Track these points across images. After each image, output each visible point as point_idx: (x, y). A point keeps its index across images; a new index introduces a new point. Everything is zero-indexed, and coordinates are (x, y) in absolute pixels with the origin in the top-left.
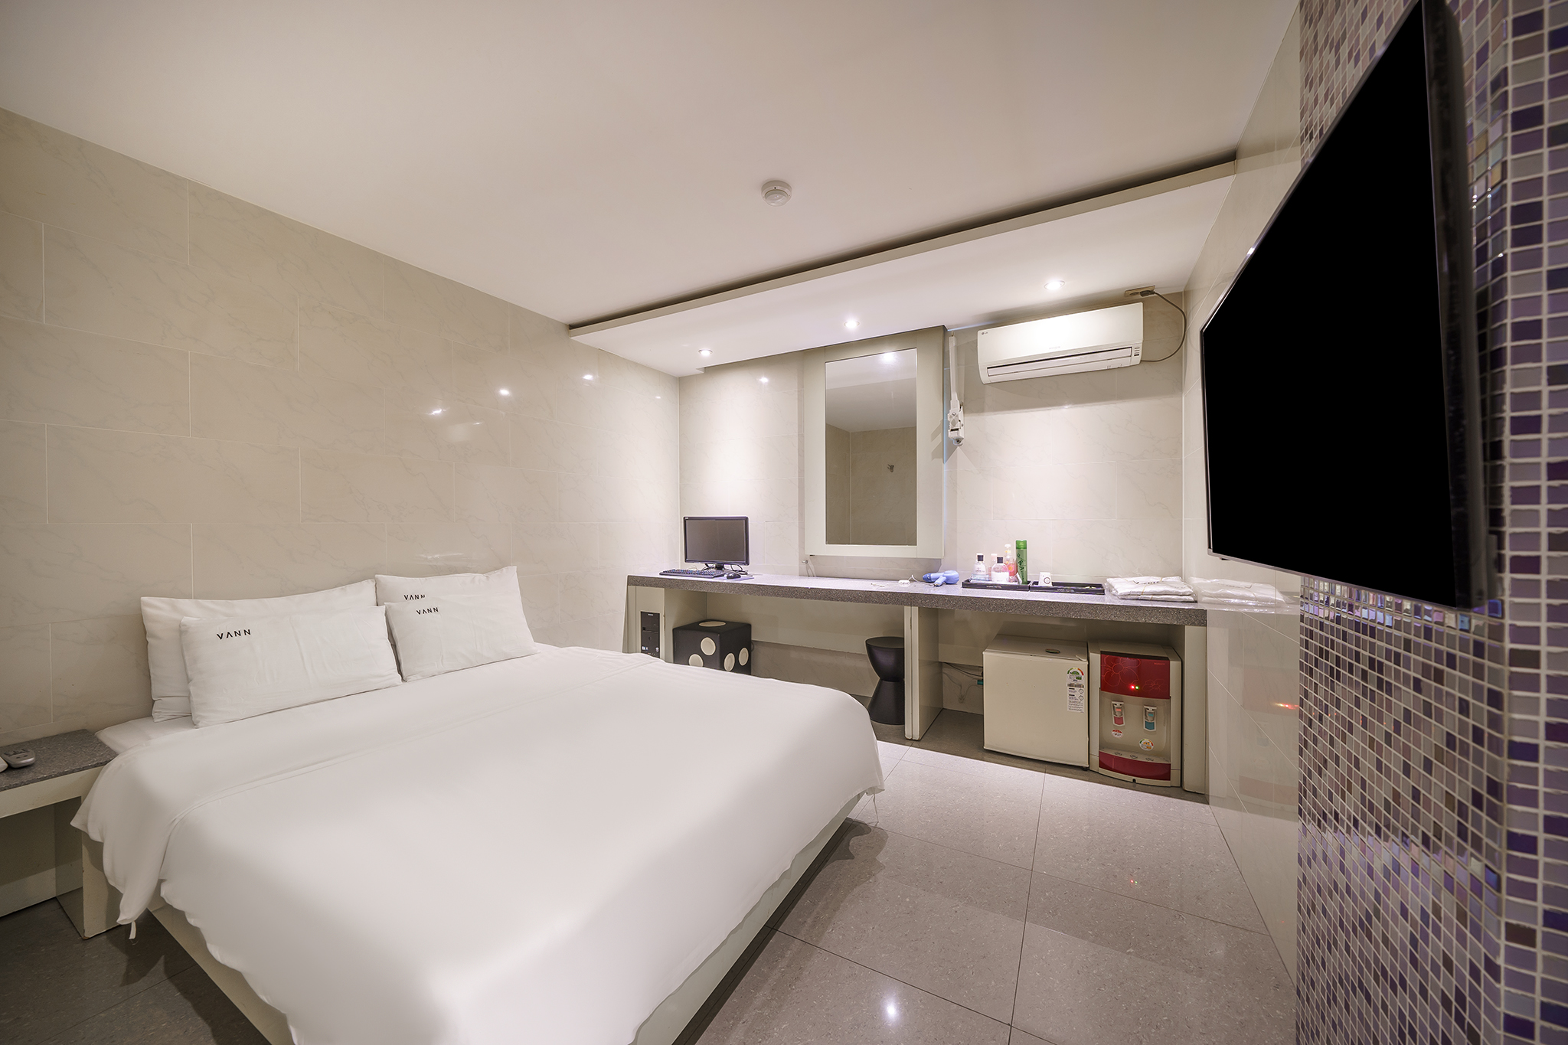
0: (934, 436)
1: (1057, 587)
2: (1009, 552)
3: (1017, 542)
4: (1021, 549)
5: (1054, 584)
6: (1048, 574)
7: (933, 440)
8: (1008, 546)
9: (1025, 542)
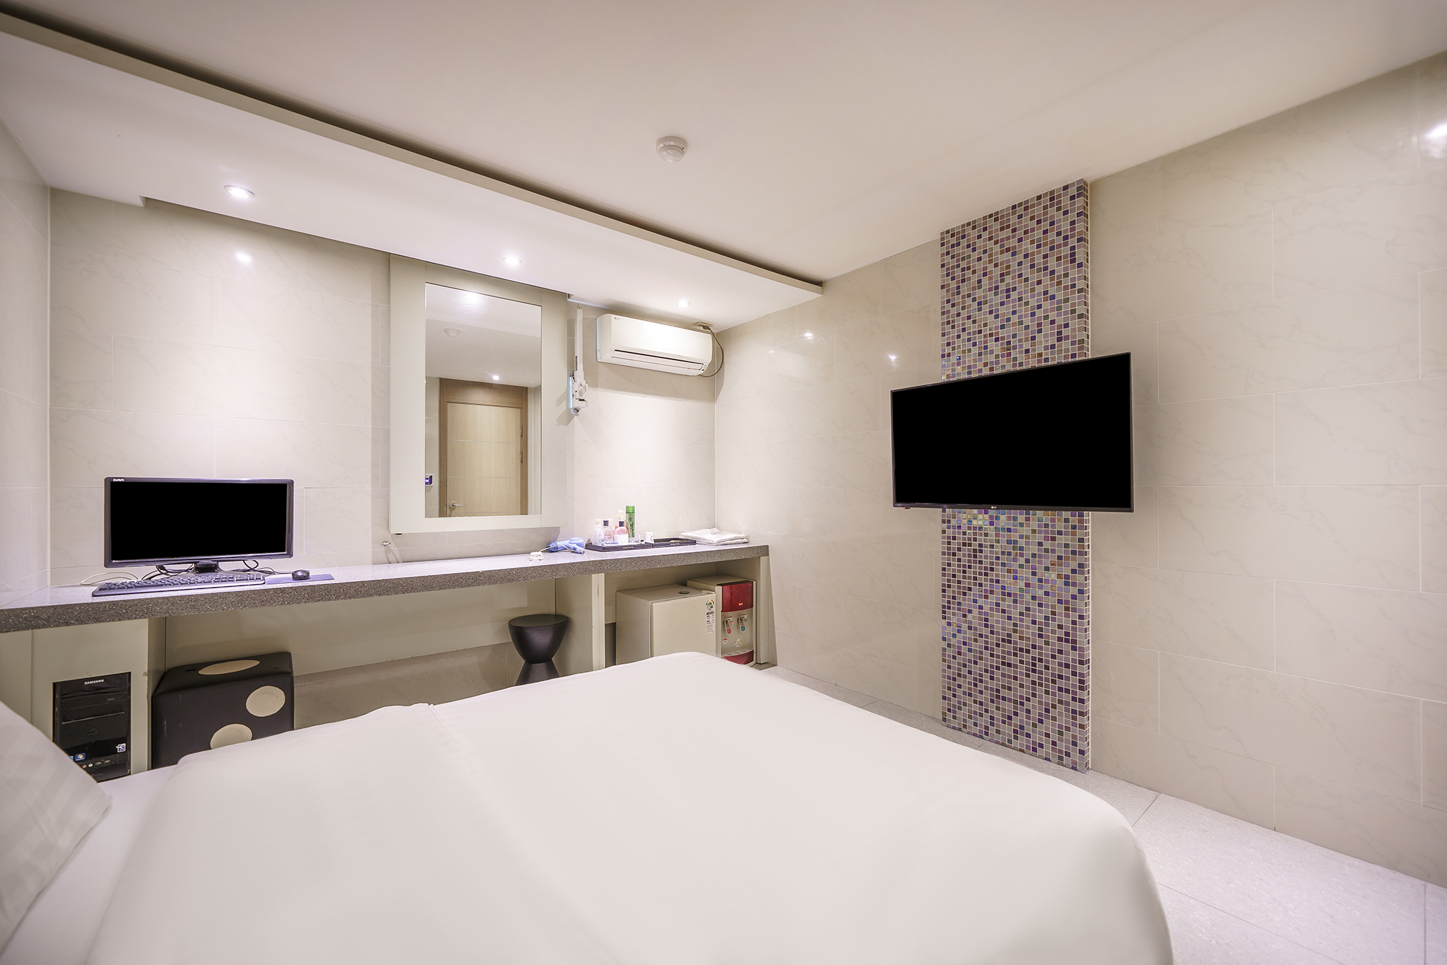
0: (559, 402)
1: (660, 543)
2: (622, 516)
3: (627, 507)
4: (630, 513)
5: (655, 541)
6: (651, 534)
7: (558, 406)
8: (620, 511)
9: (633, 508)
